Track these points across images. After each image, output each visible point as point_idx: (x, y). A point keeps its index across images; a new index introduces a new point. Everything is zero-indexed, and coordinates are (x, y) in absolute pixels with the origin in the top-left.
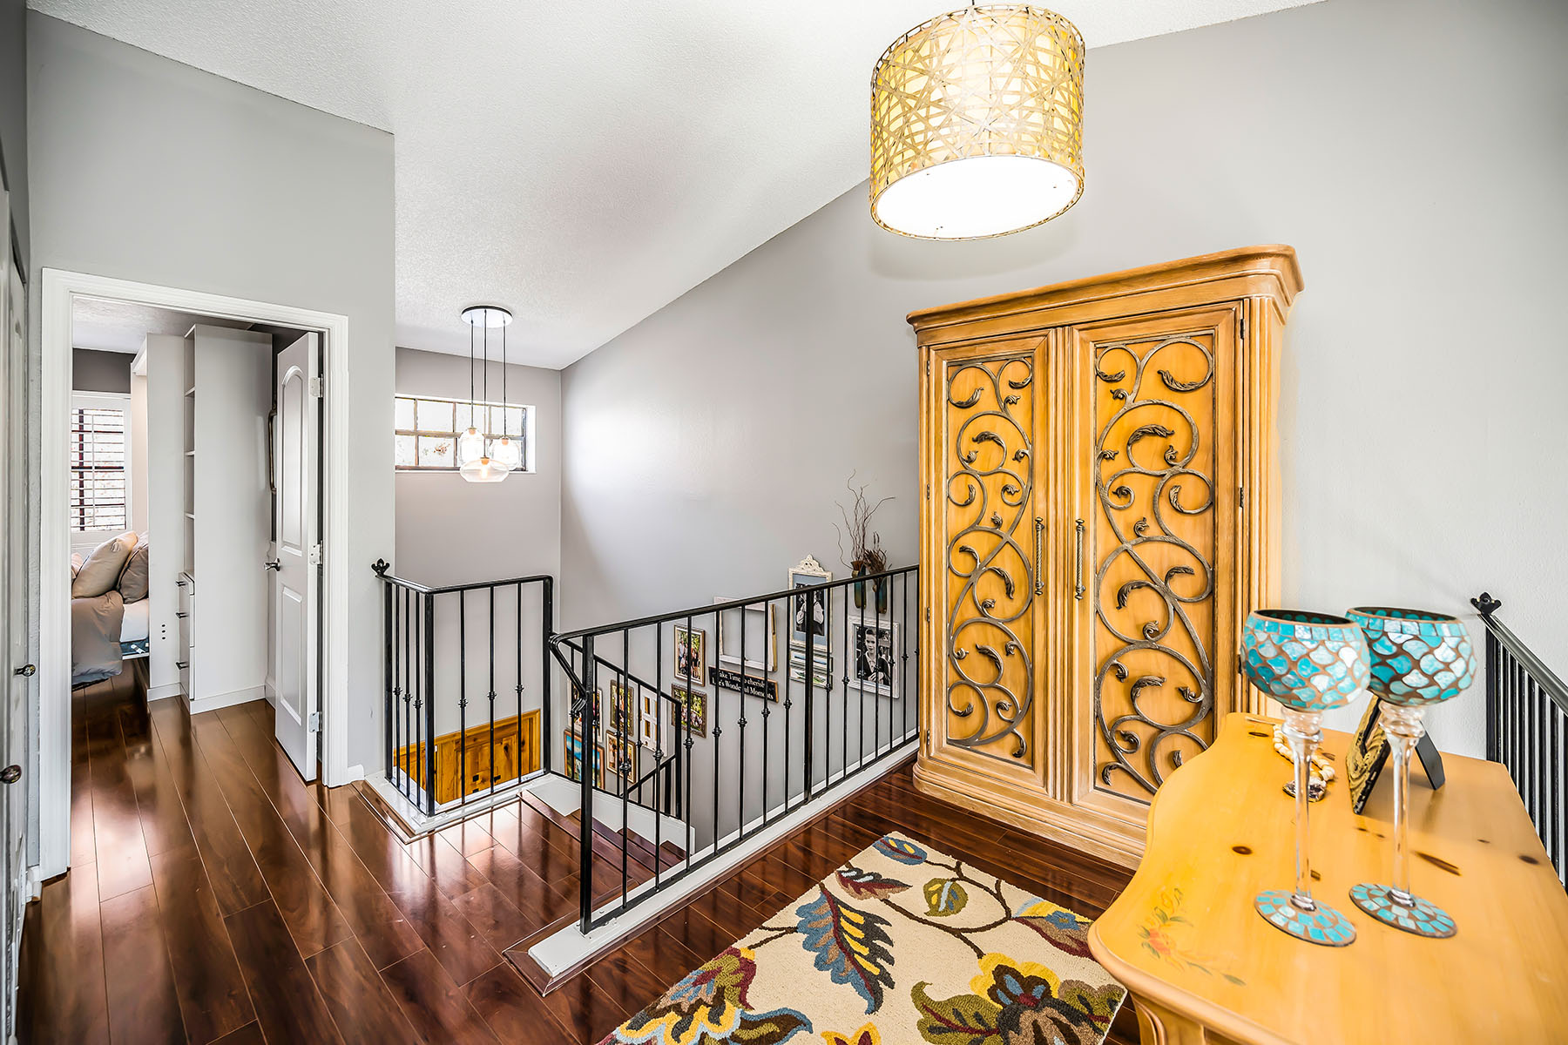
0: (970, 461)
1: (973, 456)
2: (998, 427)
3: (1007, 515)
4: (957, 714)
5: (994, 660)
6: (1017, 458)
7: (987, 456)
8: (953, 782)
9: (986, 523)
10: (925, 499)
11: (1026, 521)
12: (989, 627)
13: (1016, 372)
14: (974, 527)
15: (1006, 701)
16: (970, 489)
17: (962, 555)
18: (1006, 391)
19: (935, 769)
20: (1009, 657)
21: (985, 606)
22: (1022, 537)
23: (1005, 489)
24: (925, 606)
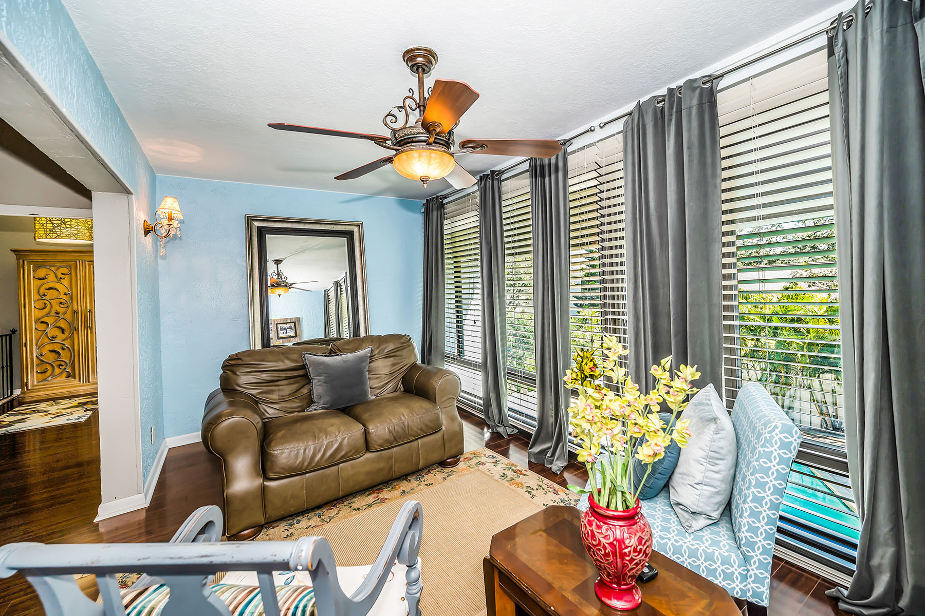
0: (44, 295)
1: (46, 294)
2: (57, 286)
3: (61, 310)
4: (41, 373)
5: (58, 353)
6: (65, 294)
7: (51, 294)
8: (42, 393)
9: (53, 314)
10: (23, 309)
11: (69, 312)
12: (55, 344)
13: (65, 271)
14: (48, 315)
15: (63, 363)
16: (45, 304)
17: (42, 324)
18: (60, 275)
19: (31, 392)
20: (64, 351)
21: (54, 338)
22: (68, 316)
23: (61, 303)
24: (24, 342)
